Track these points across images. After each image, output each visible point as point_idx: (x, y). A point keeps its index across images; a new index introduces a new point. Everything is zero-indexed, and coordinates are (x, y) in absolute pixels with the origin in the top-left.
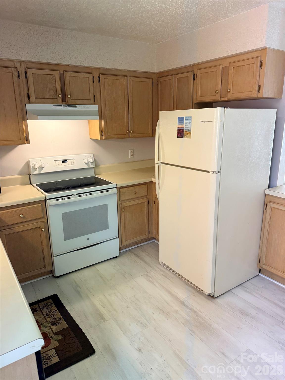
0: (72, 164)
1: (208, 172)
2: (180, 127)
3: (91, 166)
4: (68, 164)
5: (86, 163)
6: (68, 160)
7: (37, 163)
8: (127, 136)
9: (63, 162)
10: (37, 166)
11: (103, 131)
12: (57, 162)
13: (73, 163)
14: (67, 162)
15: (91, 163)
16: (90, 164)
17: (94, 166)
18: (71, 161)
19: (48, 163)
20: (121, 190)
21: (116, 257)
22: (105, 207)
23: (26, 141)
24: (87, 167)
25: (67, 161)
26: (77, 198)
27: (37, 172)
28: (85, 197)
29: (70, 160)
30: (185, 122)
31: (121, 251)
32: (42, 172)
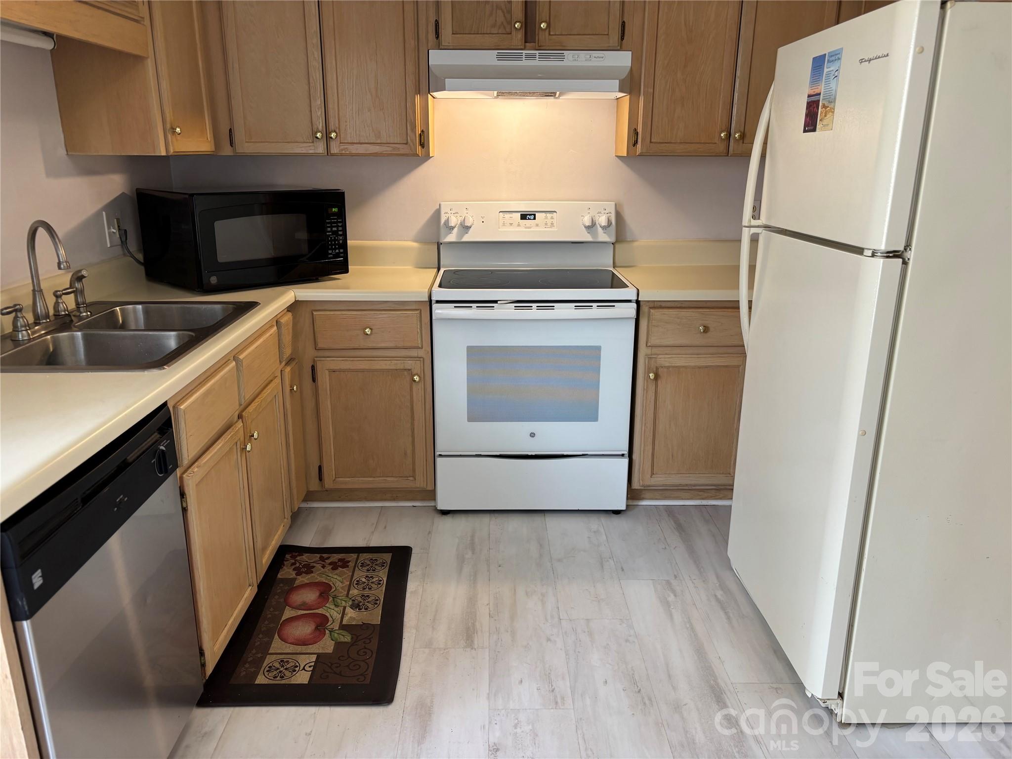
0: (546, 224)
1: (859, 251)
2: (812, 92)
3: (603, 237)
4: (537, 225)
5: (588, 228)
6: (537, 214)
7: (457, 213)
8: (722, 147)
9: (524, 217)
10: (453, 221)
11: (640, 130)
12: (507, 216)
13: (549, 224)
14: (535, 219)
15: (604, 228)
16: (600, 229)
17: (609, 236)
18: (546, 218)
19: (483, 217)
20: (652, 311)
21: (617, 512)
22: (592, 355)
23: (419, 148)
24: (589, 238)
25: (535, 215)
26: (510, 312)
27: (452, 237)
28: (534, 313)
29: (544, 214)
30: (826, 70)
31: (632, 501)
32: (466, 238)
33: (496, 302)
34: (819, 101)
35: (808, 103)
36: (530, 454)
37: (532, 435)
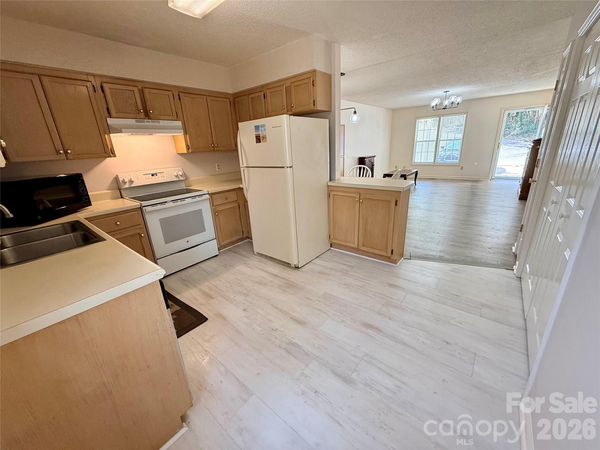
0: (161, 177)
1: (283, 167)
2: (257, 134)
3: (182, 178)
4: (158, 177)
5: (176, 176)
6: (157, 174)
7: (126, 177)
8: (213, 149)
9: (153, 175)
10: (127, 180)
11: (189, 144)
12: (146, 176)
13: (163, 177)
14: (157, 175)
15: (181, 176)
16: (180, 176)
17: (184, 178)
18: (161, 175)
19: (137, 177)
20: (212, 196)
21: (216, 256)
22: (199, 212)
23: (111, 154)
24: (177, 179)
25: (156, 174)
26: (171, 204)
27: (127, 186)
28: (179, 203)
29: (160, 174)
30: (260, 129)
31: (220, 251)
32: (133, 185)
33: (166, 202)
34: (260, 136)
35: (256, 136)
36: (188, 248)
37: (188, 242)
